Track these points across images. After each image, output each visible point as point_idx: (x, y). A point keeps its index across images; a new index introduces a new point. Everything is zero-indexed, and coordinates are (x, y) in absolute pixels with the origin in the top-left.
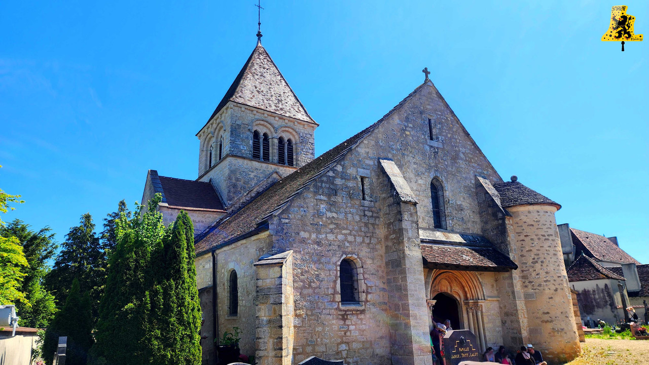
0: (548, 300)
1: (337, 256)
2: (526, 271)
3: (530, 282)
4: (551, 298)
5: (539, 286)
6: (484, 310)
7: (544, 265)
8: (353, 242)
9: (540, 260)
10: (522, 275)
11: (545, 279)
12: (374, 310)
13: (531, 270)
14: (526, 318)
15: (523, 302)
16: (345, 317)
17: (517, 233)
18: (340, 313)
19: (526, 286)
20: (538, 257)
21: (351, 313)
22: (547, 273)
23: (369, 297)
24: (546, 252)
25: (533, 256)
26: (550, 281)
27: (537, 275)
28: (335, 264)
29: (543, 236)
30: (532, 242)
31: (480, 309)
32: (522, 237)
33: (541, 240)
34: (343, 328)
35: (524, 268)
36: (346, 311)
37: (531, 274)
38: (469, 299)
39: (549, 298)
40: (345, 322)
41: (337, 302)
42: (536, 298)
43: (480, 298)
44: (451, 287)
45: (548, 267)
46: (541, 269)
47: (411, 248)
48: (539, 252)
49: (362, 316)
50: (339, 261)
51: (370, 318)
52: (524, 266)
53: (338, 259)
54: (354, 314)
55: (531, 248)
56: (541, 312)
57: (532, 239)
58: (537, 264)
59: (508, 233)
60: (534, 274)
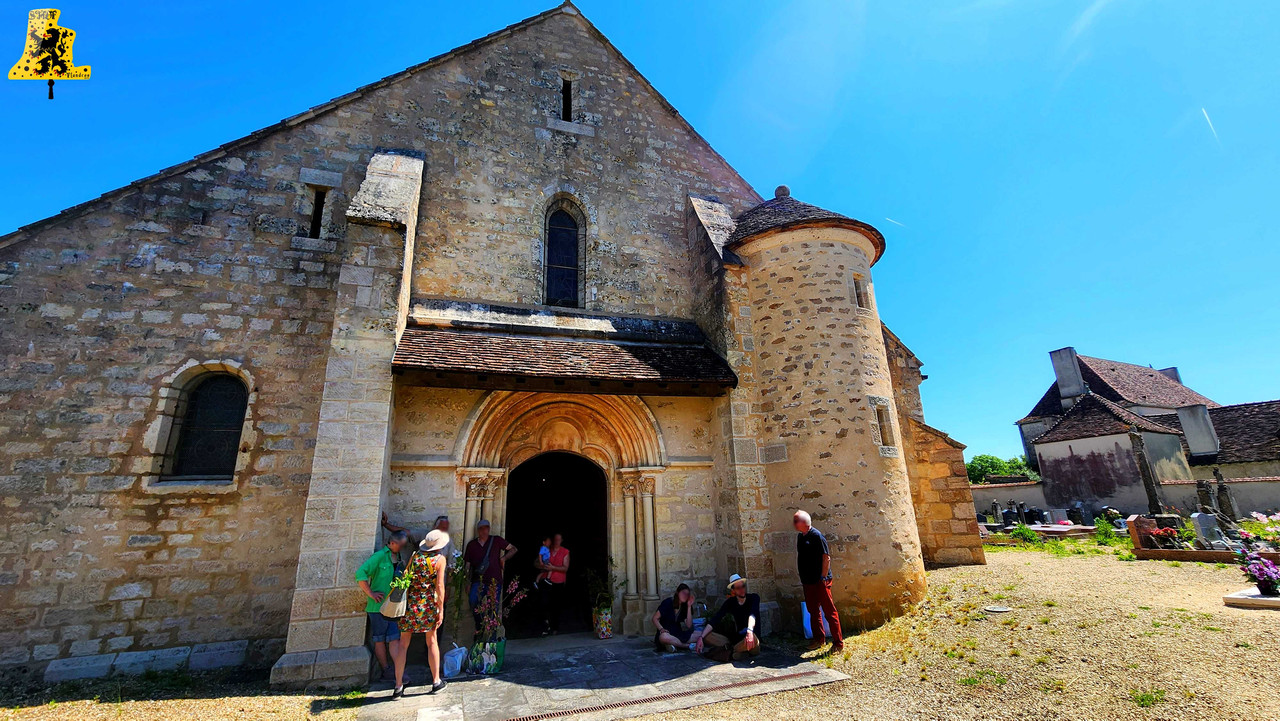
0: (818, 462)
1: (168, 362)
2: (770, 391)
3: (778, 418)
4: (827, 455)
5: (796, 426)
6: (659, 491)
7: (814, 372)
8: (237, 330)
9: (804, 361)
10: (761, 402)
11: (813, 408)
12: (269, 492)
13: (781, 388)
14: (765, 508)
15: (759, 470)
16: (160, 512)
17: (756, 303)
18: (141, 502)
19: (769, 429)
20: (799, 353)
21: (184, 501)
22: (819, 392)
23: (262, 462)
24: (820, 340)
25: (786, 353)
26: (826, 412)
27: (795, 398)
28: (156, 383)
29: (817, 301)
30: (787, 319)
31: (650, 488)
32: (765, 311)
33: (809, 313)
34: (142, 540)
35: (767, 383)
36: (163, 498)
37: (780, 399)
38: (626, 464)
39: (822, 456)
40: (155, 525)
41: (134, 475)
42: (789, 456)
43: (651, 462)
44: (583, 438)
45: (821, 378)
46: (805, 383)
47: (358, 332)
48: (801, 342)
49: (227, 510)
50: (168, 374)
51: (253, 516)
52: (767, 379)
53: (166, 370)
54: (195, 505)
55: (784, 335)
56: (798, 493)
57: (787, 313)
58: (794, 373)
59: (730, 304)
60: (787, 397)
